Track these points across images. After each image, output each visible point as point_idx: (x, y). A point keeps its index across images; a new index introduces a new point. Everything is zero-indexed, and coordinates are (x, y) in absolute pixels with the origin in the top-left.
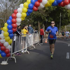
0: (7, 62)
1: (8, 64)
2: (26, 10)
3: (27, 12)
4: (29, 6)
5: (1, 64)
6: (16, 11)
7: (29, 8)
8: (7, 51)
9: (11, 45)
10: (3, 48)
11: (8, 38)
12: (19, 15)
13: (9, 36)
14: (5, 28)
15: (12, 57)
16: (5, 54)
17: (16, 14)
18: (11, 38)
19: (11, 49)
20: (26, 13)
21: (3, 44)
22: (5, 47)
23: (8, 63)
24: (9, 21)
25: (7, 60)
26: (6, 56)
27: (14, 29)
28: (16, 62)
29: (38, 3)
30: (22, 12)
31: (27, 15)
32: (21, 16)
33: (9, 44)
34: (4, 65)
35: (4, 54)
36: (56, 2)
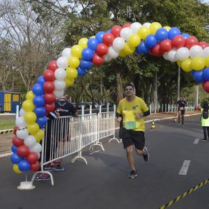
0: (33, 184)
1: (34, 189)
2: (76, 61)
3: (80, 66)
4: (83, 54)
5: (19, 188)
6: (55, 65)
7: (84, 57)
8: (32, 157)
9: (41, 143)
10: (22, 150)
11: (36, 126)
12: (59, 73)
13: (36, 122)
14: (28, 103)
15: (43, 172)
16: (29, 165)
17: (54, 71)
18: (41, 128)
19: (41, 153)
20: (77, 69)
21: (23, 140)
22: (27, 148)
23: (34, 187)
24: (38, 87)
25: (33, 179)
26: (31, 168)
27: (48, 105)
28: (53, 183)
29: (103, 47)
30: (66, 67)
31: (78, 75)
32: (65, 75)
33: (37, 141)
34: (24, 190)
35: (24, 164)
36: (143, 45)
